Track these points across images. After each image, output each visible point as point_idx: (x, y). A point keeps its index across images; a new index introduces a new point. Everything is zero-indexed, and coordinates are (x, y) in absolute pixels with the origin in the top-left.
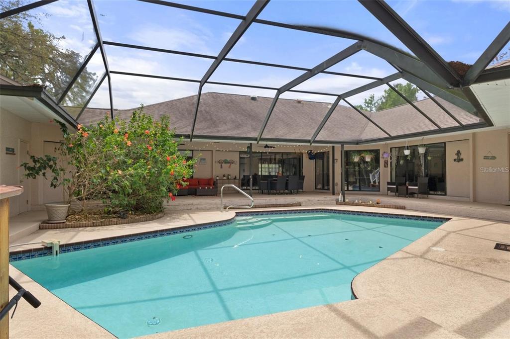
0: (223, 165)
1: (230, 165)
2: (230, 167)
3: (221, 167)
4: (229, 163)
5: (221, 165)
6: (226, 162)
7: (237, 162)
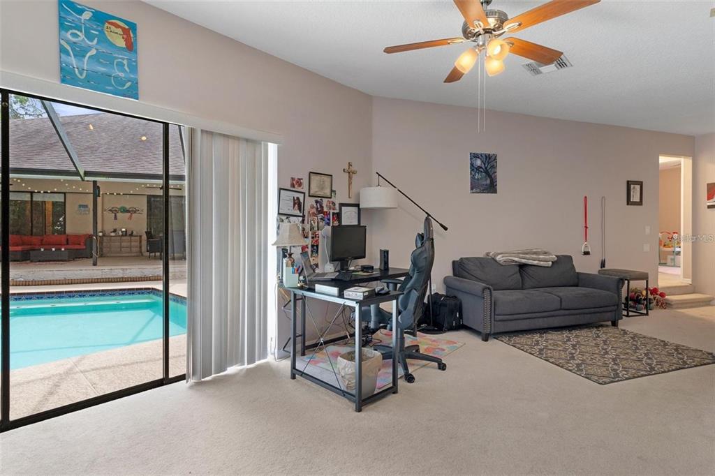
0: (119, 215)
1: (131, 216)
2: (130, 218)
3: (116, 218)
4: (128, 211)
5: (115, 215)
6: (124, 210)
7: (142, 210)
